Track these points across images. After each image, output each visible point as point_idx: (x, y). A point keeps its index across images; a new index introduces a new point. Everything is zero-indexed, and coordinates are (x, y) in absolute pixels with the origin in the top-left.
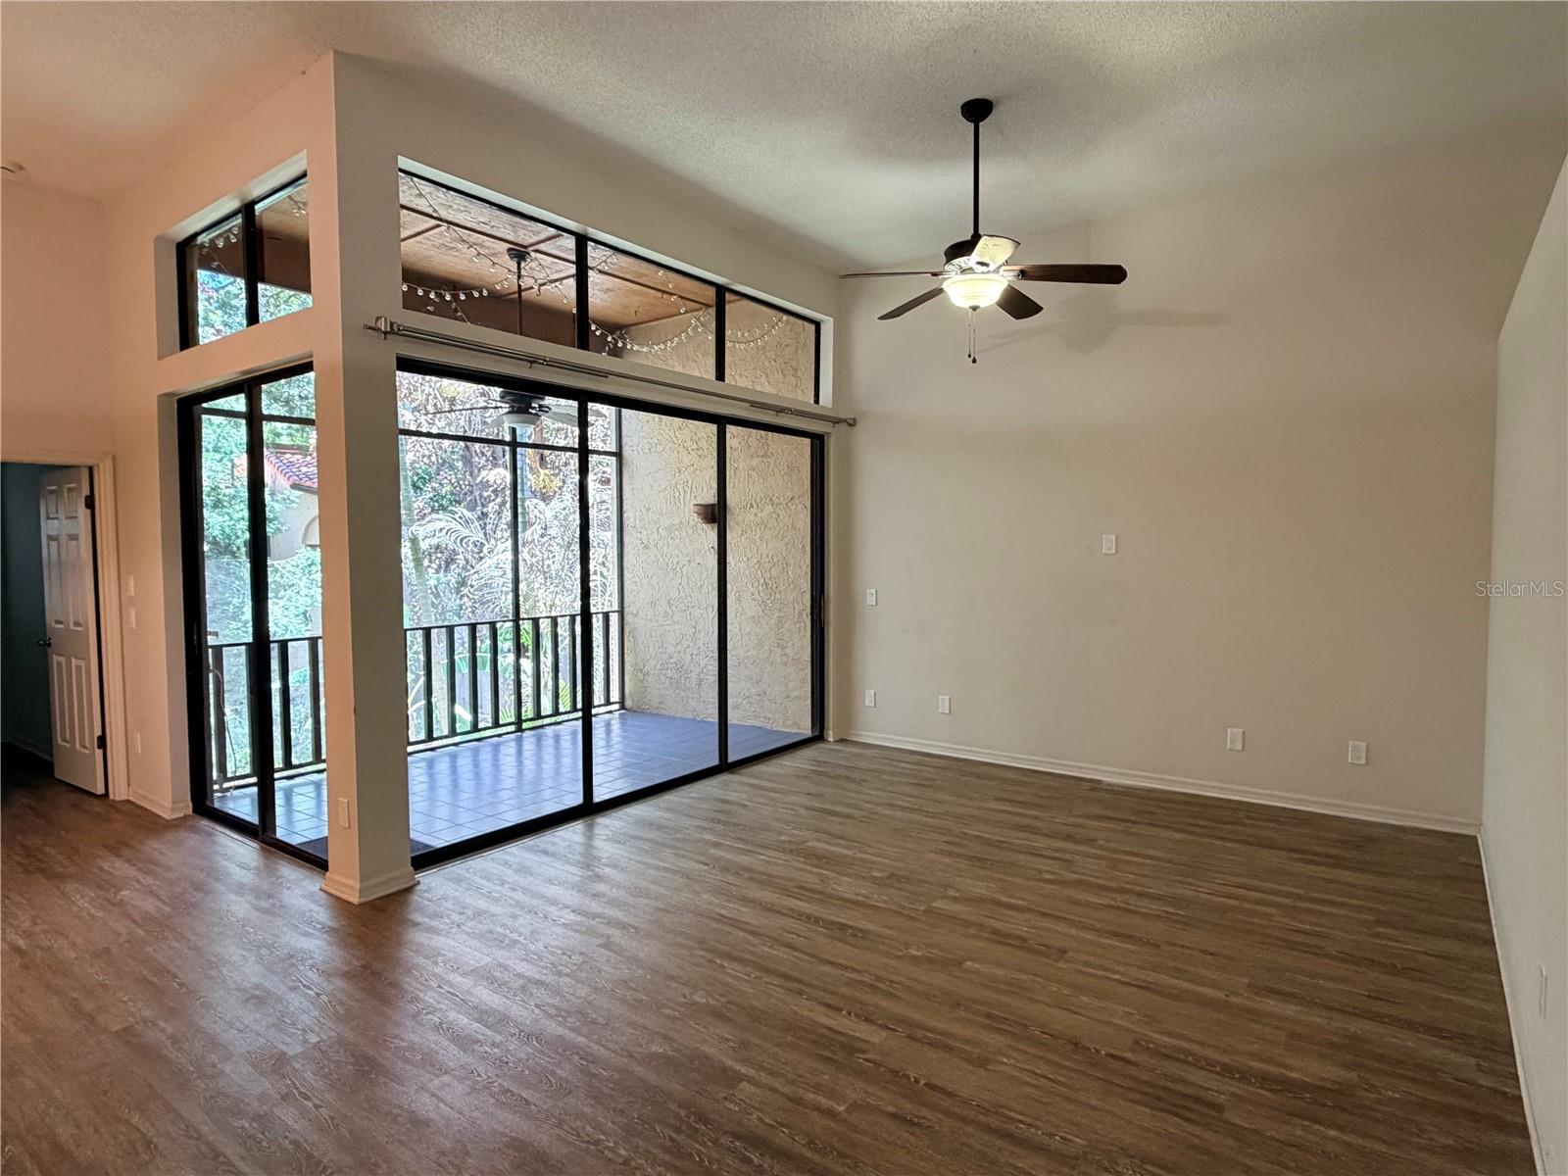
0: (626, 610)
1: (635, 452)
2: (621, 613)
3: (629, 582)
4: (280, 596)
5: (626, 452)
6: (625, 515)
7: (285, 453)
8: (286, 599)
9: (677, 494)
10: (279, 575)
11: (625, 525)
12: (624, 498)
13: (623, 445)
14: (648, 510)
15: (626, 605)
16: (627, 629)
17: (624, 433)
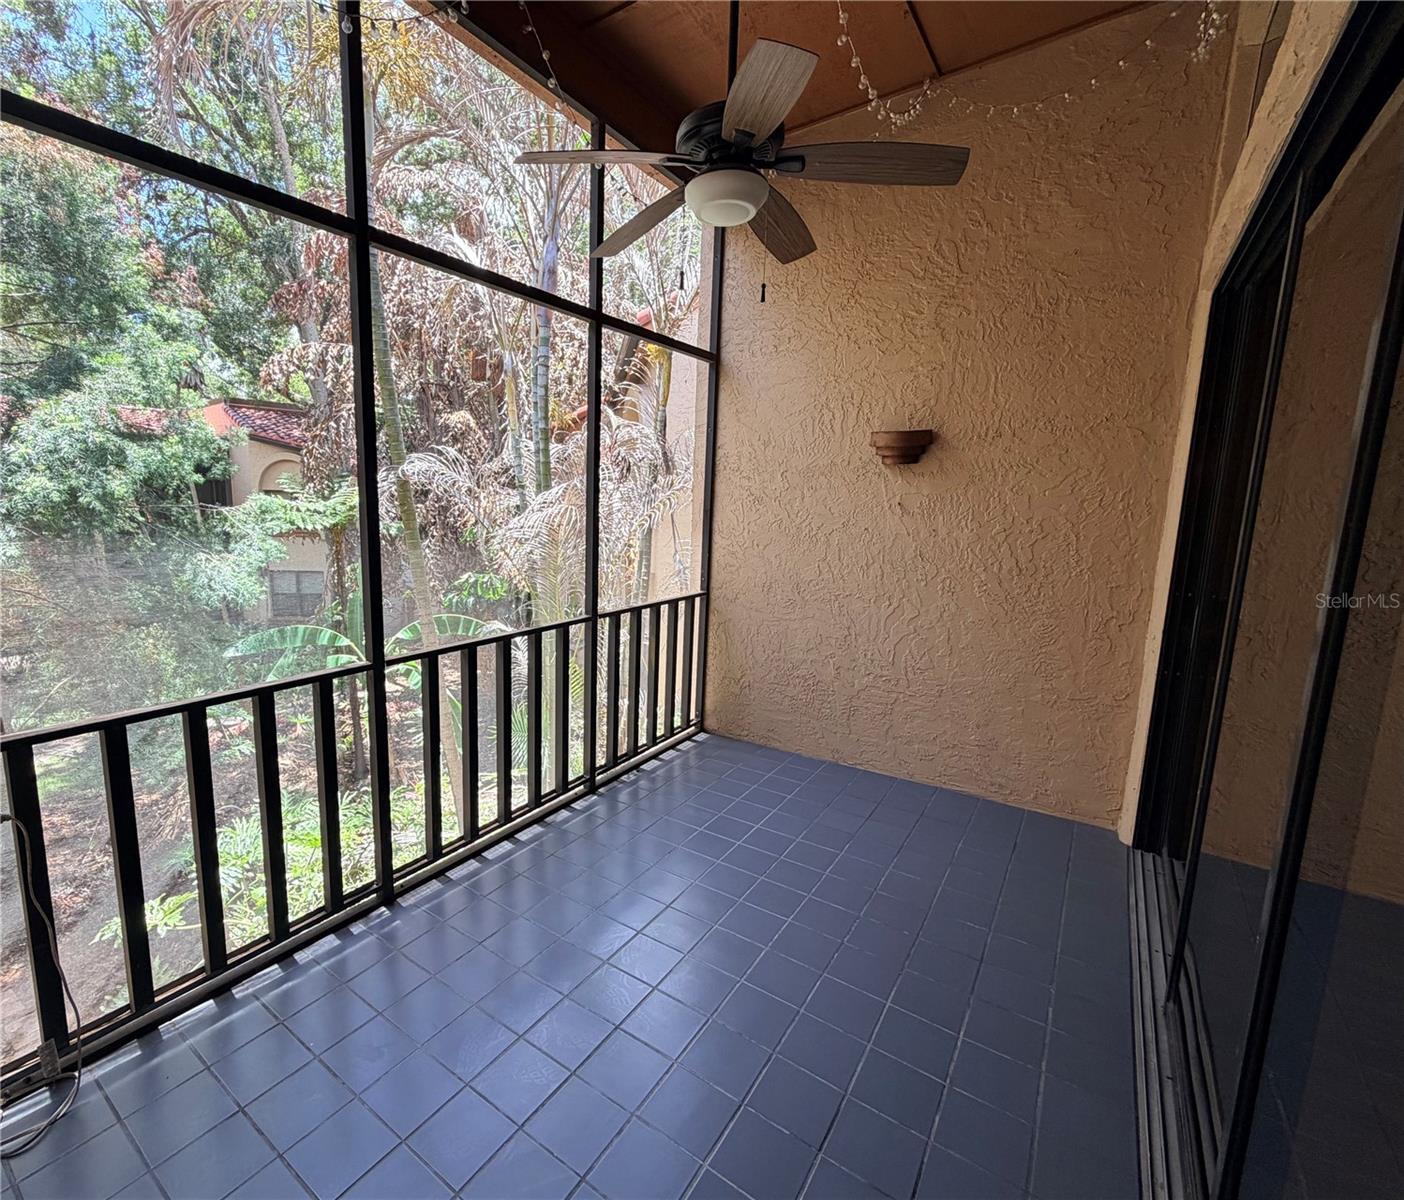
0: (714, 594)
1: (747, 354)
2: (706, 595)
3: (723, 552)
4: (230, 548)
5: (729, 354)
6: (720, 453)
7: (241, 407)
8: (236, 552)
9: (827, 419)
10: (228, 524)
11: (720, 467)
12: (721, 425)
13: (723, 344)
14: (766, 445)
15: (714, 584)
16: (713, 619)
17: (725, 325)
